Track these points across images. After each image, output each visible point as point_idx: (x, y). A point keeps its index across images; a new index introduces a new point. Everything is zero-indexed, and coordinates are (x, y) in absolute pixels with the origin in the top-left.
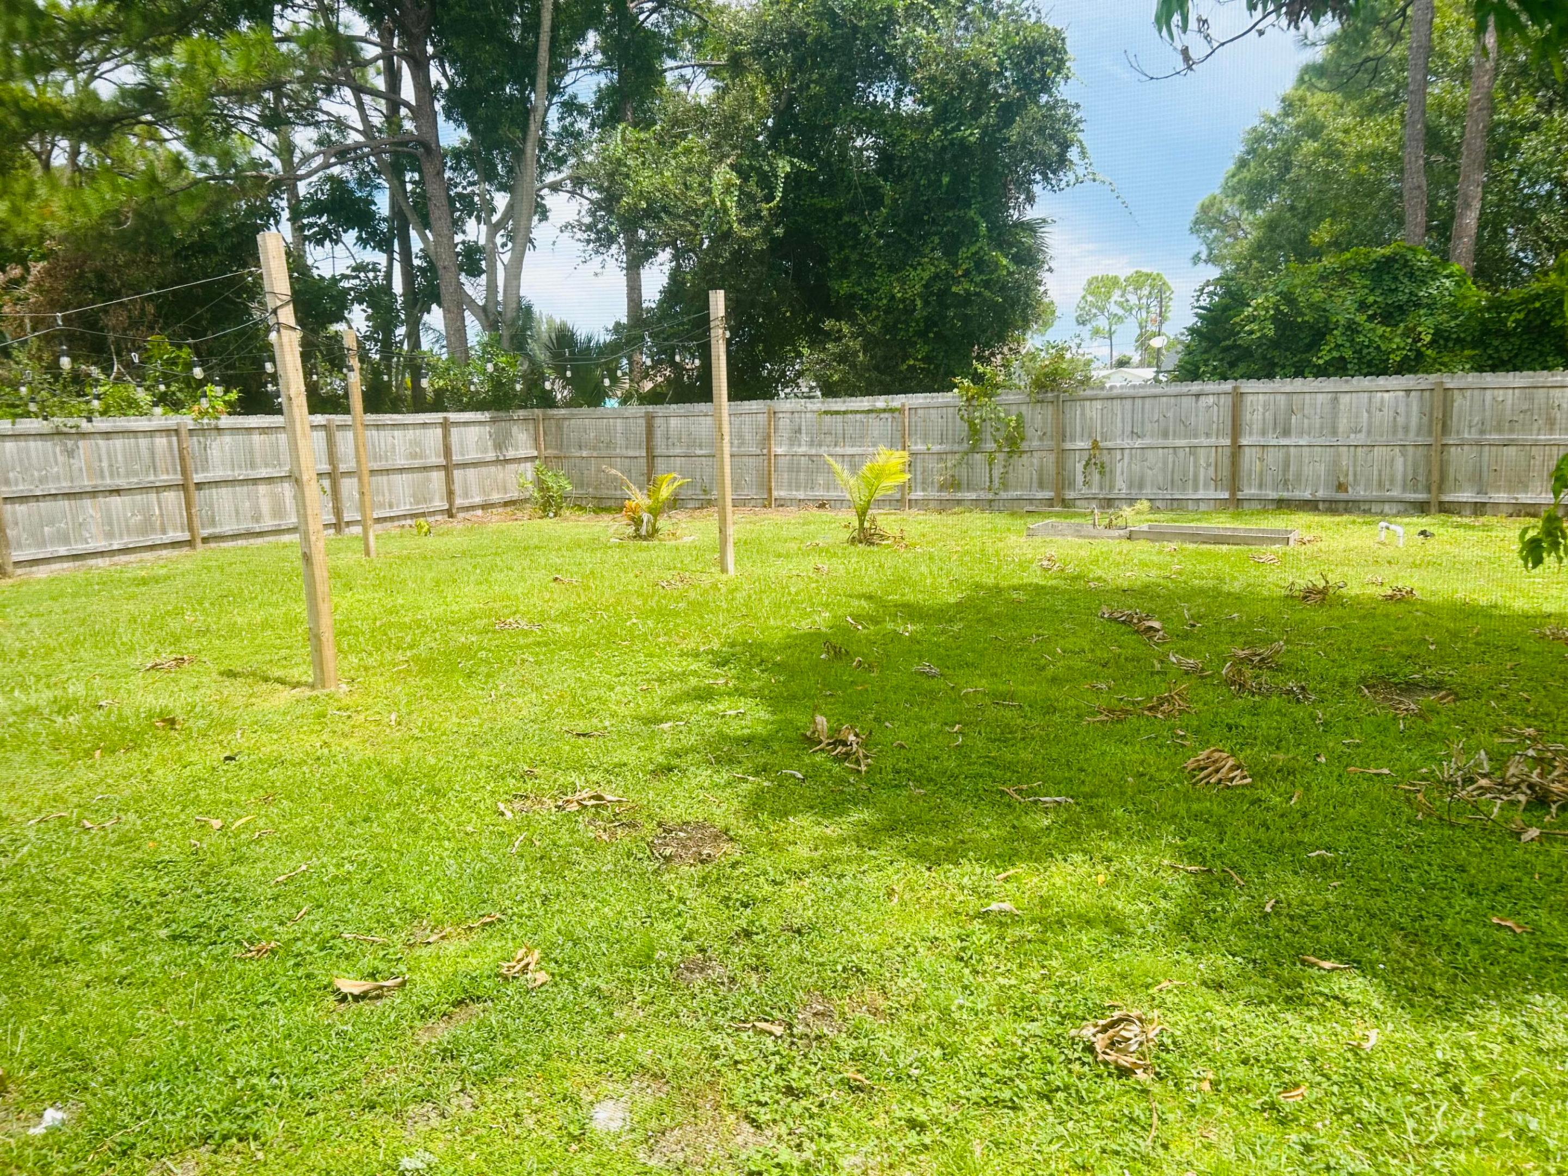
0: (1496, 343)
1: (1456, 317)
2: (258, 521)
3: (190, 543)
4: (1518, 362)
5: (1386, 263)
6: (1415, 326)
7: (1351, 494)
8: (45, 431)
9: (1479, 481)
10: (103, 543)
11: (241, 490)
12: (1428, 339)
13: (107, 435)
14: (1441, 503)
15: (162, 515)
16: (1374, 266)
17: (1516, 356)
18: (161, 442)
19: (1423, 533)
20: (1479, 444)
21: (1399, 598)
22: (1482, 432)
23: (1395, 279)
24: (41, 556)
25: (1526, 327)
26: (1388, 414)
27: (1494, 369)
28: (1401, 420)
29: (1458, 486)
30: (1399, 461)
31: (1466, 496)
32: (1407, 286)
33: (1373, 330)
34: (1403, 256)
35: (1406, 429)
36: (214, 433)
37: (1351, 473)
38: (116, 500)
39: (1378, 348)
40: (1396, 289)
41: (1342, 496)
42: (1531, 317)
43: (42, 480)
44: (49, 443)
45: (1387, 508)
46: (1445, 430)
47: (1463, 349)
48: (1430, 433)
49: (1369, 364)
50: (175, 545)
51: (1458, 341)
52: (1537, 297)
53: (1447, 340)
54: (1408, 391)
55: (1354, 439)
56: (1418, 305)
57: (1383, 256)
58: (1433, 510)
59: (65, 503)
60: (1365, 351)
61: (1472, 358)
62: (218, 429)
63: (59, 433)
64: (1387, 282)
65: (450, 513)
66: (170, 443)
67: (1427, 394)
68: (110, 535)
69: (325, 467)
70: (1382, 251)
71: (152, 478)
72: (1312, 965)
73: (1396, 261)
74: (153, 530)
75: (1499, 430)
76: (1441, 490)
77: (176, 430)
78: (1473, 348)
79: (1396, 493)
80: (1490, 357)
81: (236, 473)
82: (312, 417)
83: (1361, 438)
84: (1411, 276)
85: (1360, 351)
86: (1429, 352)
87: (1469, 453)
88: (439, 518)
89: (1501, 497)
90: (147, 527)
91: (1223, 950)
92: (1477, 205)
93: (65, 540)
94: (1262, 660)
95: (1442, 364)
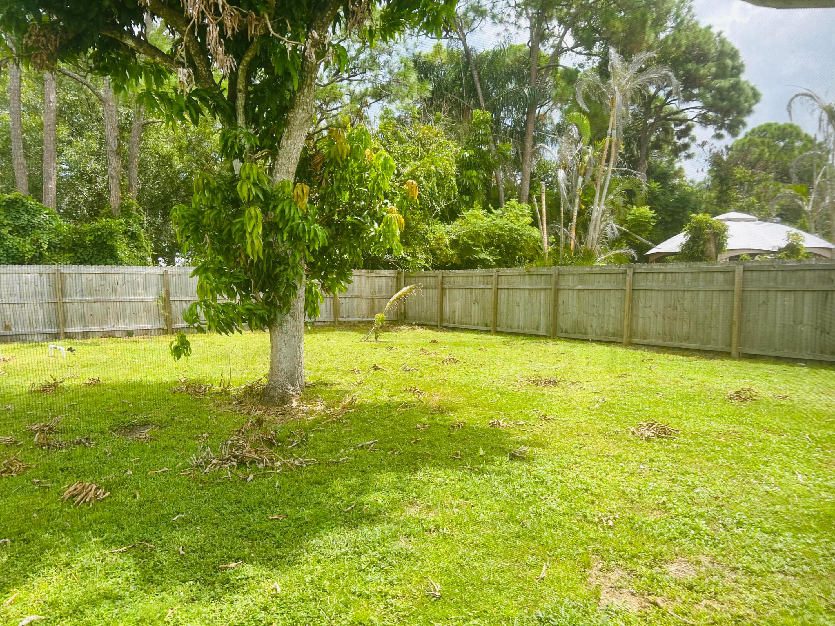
0: (80, 251)
1: (58, 236)
4: (93, 261)
5: (12, 203)
6: (37, 239)
7: (14, 331)
9: (83, 320)
12: (46, 246)
14: (66, 333)
16: (4, 204)
17: (91, 258)
19: (70, 349)
20: (82, 302)
21: (93, 383)
22: (83, 296)
23: (18, 212)
25: (94, 244)
26: (31, 287)
27: (81, 263)
28: (39, 289)
29: (73, 324)
30: (40, 312)
31: (78, 329)
32: (26, 217)
33: (13, 239)
34: (21, 200)
35: (42, 294)
37: (12, 320)
39: (17, 249)
40: (19, 218)
41: (8, 332)
42: (97, 239)
45: (36, 338)
46: (63, 295)
47: (64, 253)
48: (55, 296)
49: (13, 258)
51: (61, 248)
52: (99, 229)
53: (55, 248)
54: (40, 274)
55: (12, 300)
56: (33, 227)
57: (9, 199)
58: (62, 337)
60: (10, 251)
61: (69, 258)
64: (14, 213)
67: (51, 275)
70: (8, 196)
72: (226, 568)
73: (17, 202)
75: (91, 294)
76: (64, 326)
78: (69, 253)
79: (40, 329)
80: (79, 258)
83: (16, 300)
84: (27, 211)
85: (7, 250)
86: (47, 254)
87: (77, 307)
89: (96, 328)
91: (178, 582)
92: (54, 178)
94: (50, 429)
95: (55, 260)
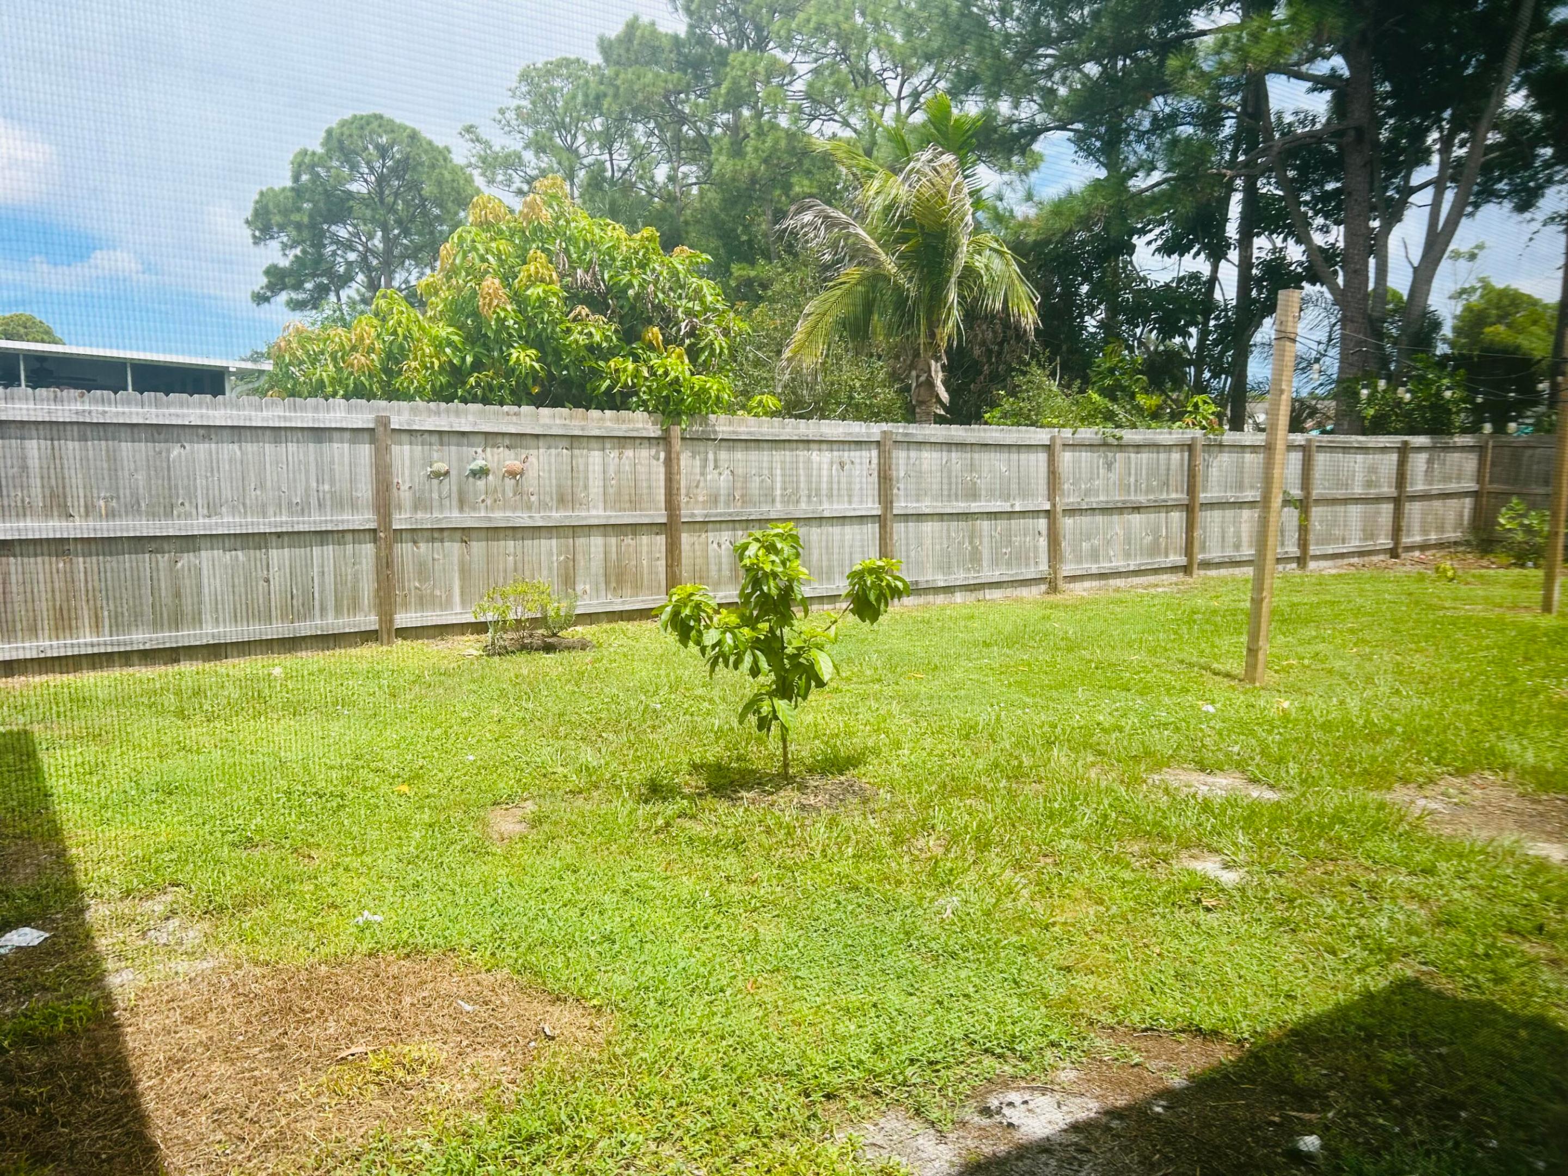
2: (1238, 551)
3: (1186, 570)
8: (1096, 442)
10: (1122, 563)
11: (1229, 513)
13: (1138, 447)
15: (1167, 537)
18: (1176, 456)
24: (1079, 573)
36: (1217, 449)
38: (1136, 518)
43: (1088, 492)
44: (1096, 455)
50: (1174, 569)
59: (1099, 519)
62: (1221, 445)
63: (1105, 444)
65: (1393, 553)
66: (1182, 459)
68: (1127, 555)
69: (1296, 493)
71: (1164, 496)
74: (1159, 554)
77: (1189, 445)
81: (1229, 494)
82: (1292, 436)
88: (1382, 557)
90: (1154, 549)
93: (1095, 555)
